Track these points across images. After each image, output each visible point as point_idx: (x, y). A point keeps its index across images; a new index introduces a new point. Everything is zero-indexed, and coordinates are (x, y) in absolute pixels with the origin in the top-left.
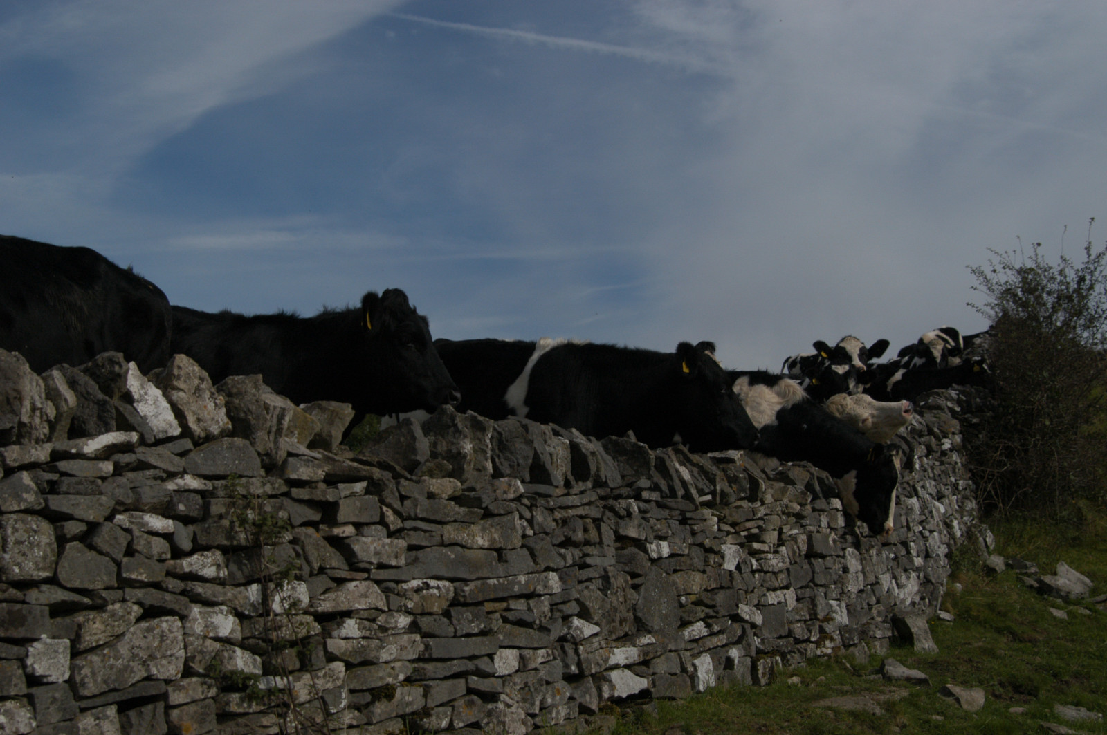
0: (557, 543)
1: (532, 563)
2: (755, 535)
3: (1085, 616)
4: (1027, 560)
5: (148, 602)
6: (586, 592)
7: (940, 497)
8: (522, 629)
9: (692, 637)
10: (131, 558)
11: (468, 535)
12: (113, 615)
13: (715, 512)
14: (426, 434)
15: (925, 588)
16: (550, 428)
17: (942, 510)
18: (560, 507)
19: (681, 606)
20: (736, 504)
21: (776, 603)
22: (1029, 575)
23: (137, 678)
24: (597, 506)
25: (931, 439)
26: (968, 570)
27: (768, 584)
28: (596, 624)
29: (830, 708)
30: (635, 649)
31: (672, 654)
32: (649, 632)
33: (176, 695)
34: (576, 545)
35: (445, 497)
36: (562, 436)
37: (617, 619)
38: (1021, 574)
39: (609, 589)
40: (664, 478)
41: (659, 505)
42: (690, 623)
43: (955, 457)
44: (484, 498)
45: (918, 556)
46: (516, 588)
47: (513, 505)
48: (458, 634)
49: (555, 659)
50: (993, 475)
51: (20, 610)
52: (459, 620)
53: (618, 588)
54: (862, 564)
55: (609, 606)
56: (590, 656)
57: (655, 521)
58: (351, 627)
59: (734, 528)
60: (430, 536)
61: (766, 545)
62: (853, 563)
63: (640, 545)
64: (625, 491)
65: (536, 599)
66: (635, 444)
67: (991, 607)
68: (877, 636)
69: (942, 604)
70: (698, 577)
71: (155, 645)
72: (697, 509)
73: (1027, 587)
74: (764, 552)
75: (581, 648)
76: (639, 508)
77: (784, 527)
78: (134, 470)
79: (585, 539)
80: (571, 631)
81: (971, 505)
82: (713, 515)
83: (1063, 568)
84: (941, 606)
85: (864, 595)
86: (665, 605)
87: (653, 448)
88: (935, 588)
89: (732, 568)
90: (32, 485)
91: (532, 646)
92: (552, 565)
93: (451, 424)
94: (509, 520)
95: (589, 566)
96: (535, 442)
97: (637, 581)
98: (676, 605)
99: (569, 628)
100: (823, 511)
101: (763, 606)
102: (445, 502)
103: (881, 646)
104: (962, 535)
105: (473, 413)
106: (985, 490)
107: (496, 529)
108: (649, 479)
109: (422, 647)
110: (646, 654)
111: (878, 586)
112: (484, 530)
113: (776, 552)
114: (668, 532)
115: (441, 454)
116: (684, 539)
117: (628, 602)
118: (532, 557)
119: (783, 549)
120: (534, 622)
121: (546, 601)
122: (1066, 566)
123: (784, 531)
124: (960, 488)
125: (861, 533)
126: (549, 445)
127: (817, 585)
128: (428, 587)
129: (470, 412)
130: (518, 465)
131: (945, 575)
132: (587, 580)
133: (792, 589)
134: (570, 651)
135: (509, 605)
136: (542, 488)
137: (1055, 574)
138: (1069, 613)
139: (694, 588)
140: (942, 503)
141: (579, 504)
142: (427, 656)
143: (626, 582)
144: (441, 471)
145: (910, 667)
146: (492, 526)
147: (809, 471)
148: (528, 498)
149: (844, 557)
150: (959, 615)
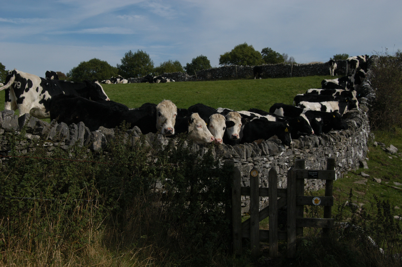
0: (319, 157)
3: (396, 158)
4: (383, 143)
11: (311, 159)
15: (364, 153)
16: (317, 137)
18: (319, 151)
20: (338, 144)
24: (322, 149)
29: (357, 184)
38: (381, 147)
40: (329, 141)
43: (366, 116)
44: (312, 152)
45: (362, 146)
47: (315, 152)
57: (329, 150)
59: (338, 148)
62: (353, 151)
64: (325, 145)
67: (376, 156)
68: (357, 166)
72: (334, 146)
73: (383, 150)
74: (341, 152)
76: (327, 148)
81: (369, 128)
83: (391, 146)
84: (366, 157)
85: (354, 157)
89: (338, 156)
96: (315, 139)
100: (349, 140)
101: (341, 163)
104: (368, 137)
111: (356, 154)
119: (344, 151)
124: (367, 123)
125: (354, 143)
127: (348, 157)
129: (306, 136)
131: (366, 149)
133: (345, 158)
136: (317, 148)
138: (393, 157)
145: (366, 174)
146: (313, 156)
147: (345, 131)
149: (351, 150)
150: (370, 159)
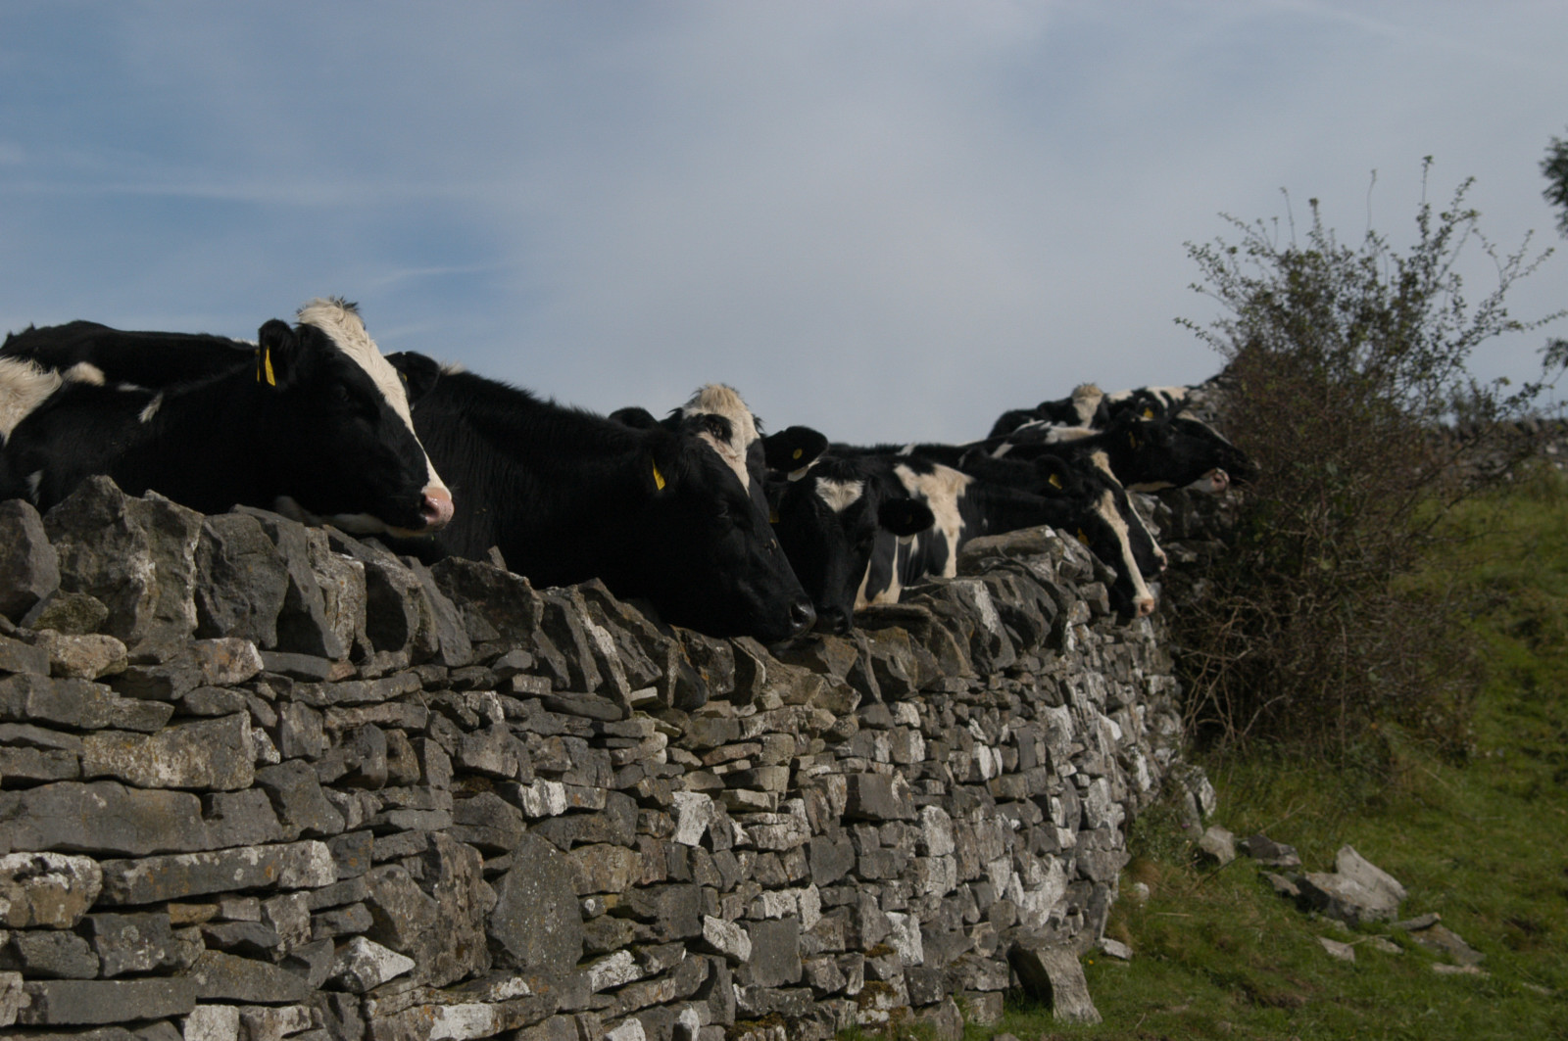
0: (331, 779)
1: (275, 822)
2: (743, 772)
3: (1389, 956)
4: (1281, 841)
6: (388, 885)
7: (1112, 707)
8: (248, 963)
9: (607, 984)
11: (139, 758)
13: (664, 724)
14: (53, 533)
15: (1078, 891)
16: (324, 534)
17: (1117, 734)
18: (341, 704)
19: (587, 917)
20: (705, 709)
21: (779, 916)
22: (1281, 870)
24: (419, 704)
25: (1099, 590)
26: (1162, 857)
27: (763, 877)
28: (408, 953)
30: (487, 1006)
31: (564, 1018)
32: (518, 972)
34: (371, 785)
35: (92, 674)
36: (350, 554)
37: (453, 943)
38: (1266, 867)
39: (437, 880)
40: (561, 648)
41: (548, 705)
42: (604, 954)
43: (1145, 628)
44: (177, 679)
45: (1066, 826)
46: (239, 875)
47: (239, 696)
48: (108, 973)
49: (316, 1026)
50: (1218, 667)
52: (110, 942)
53: (456, 877)
54: (954, 838)
55: (435, 916)
56: (392, 1021)
57: (538, 736)
59: (701, 759)
60: (54, 758)
61: (765, 795)
62: (938, 838)
63: (506, 787)
64: (477, 674)
65: (281, 897)
66: (503, 576)
67: (1207, 933)
68: (980, 988)
69: (1110, 924)
70: (623, 857)
72: (626, 716)
73: (1278, 893)
74: (759, 809)
75: (373, 1003)
76: (506, 711)
77: (801, 758)
79: (390, 772)
80: (354, 968)
81: (1172, 725)
82: (659, 729)
83: (1350, 859)
84: (1107, 928)
85: (957, 903)
86: (553, 915)
87: (540, 585)
88: (1098, 892)
89: (694, 840)
91: (267, 999)
92: (317, 826)
93: (109, 517)
94: (228, 729)
95: (397, 830)
96: (290, 563)
97: (497, 863)
98: (577, 915)
99: (349, 961)
100: (881, 727)
101: (753, 920)
102: (90, 685)
103: (988, 1008)
104: (1152, 786)
105: (159, 496)
106: (1202, 696)
107: (201, 748)
108: (530, 650)
109: (25, 1001)
110: (509, 1017)
111: (984, 885)
112: (173, 747)
113: (784, 810)
114: (564, 762)
115: (85, 582)
116: (598, 778)
117: (476, 905)
118: (275, 809)
119: (798, 804)
120: (275, 947)
121: (301, 904)
122: (1356, 855)
123: (802, 766)
124: (1153, 690)
125: (956, 776)
126: (321, 572)
127: (863, 880)
128: (44, 868)
129: (151, 493)
130: (254, 611)
131: (1117, 866)
132: (390, 861)
133: (812, 886)
134: (349, 1010)
135: (221, 910)
136: (303, 663)
137: (1334, 870)
138: (1358, 949)
139: (614, 880)
140: (1116, 720)
141: (381, 699)
142: (35, 1020)
143: (474, 864)
144: (85, 618)
146: (191, 740)
147: (856, 646)
148: (271, 682)
149: (919, 823)
150: (1142, 948)
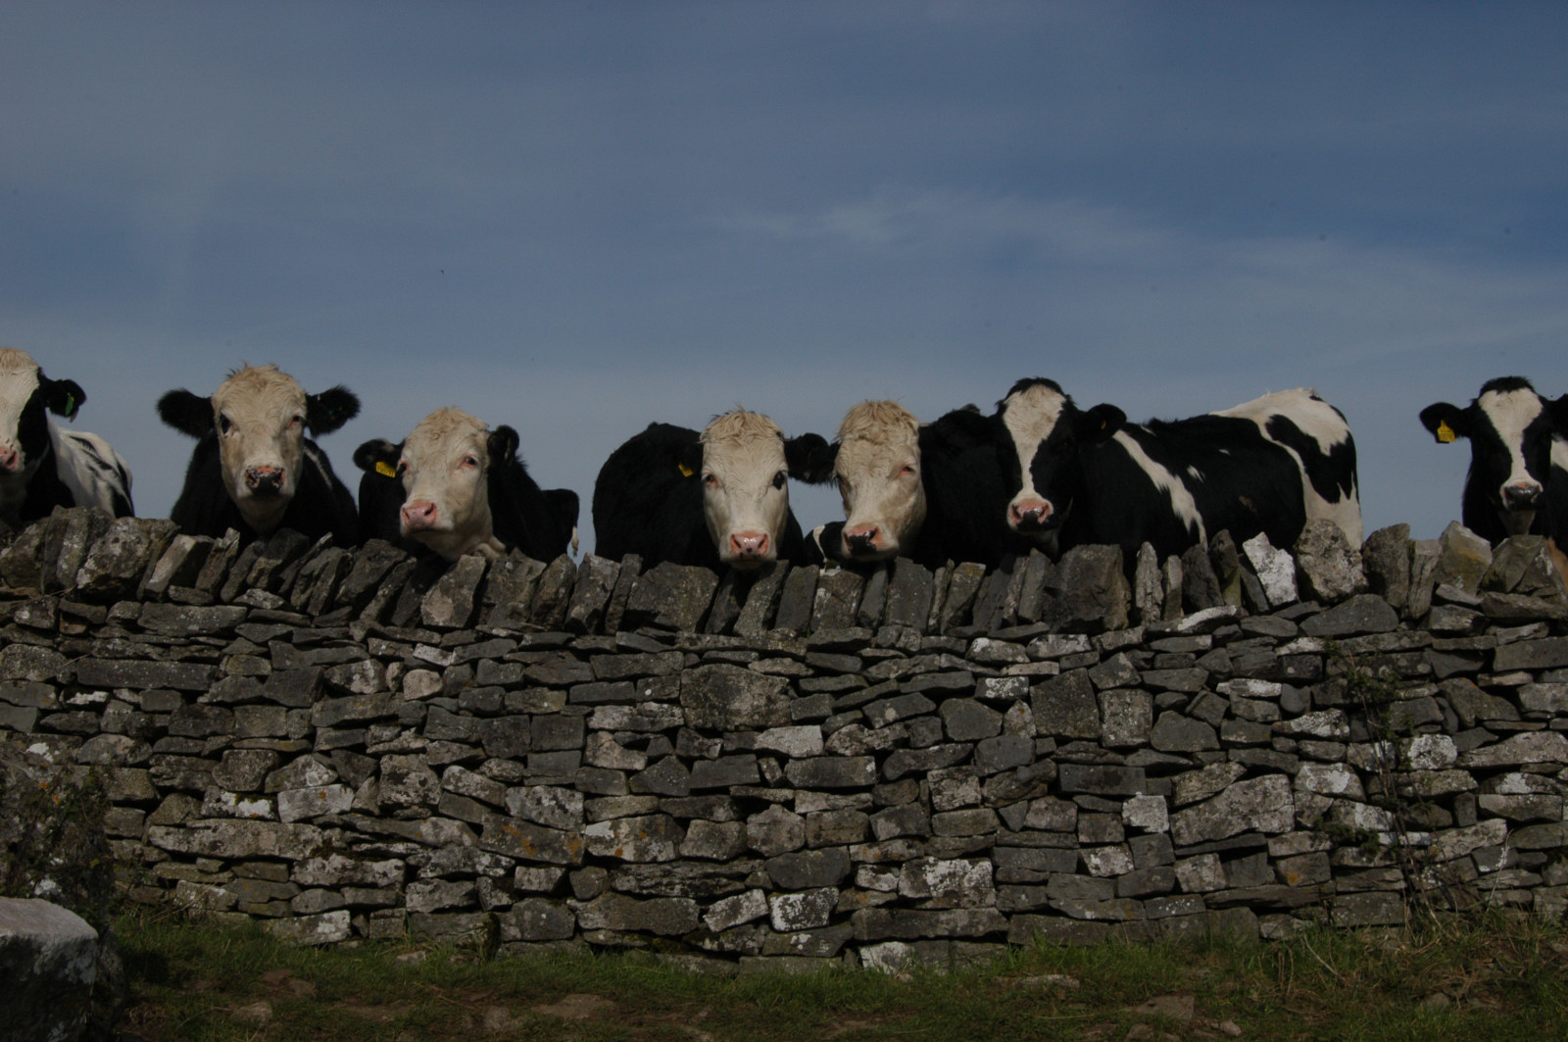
5: (1248, 762)
10: (1231, 723)
12: (1210, 773)
23: (1237, 830)
33: (1277, 846)
51: (1116, 771)
58: (1515, 782)
71: (1259, 800)
78: (1237, 640)
90: (1129, 664)
